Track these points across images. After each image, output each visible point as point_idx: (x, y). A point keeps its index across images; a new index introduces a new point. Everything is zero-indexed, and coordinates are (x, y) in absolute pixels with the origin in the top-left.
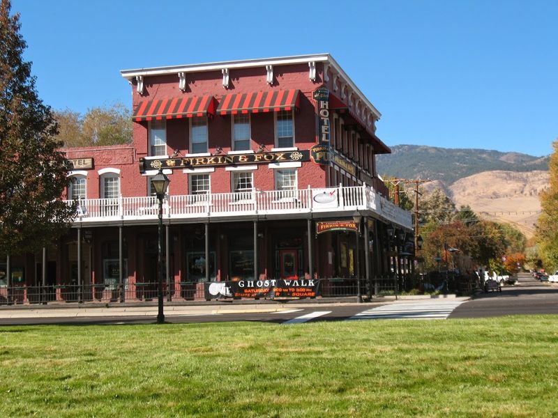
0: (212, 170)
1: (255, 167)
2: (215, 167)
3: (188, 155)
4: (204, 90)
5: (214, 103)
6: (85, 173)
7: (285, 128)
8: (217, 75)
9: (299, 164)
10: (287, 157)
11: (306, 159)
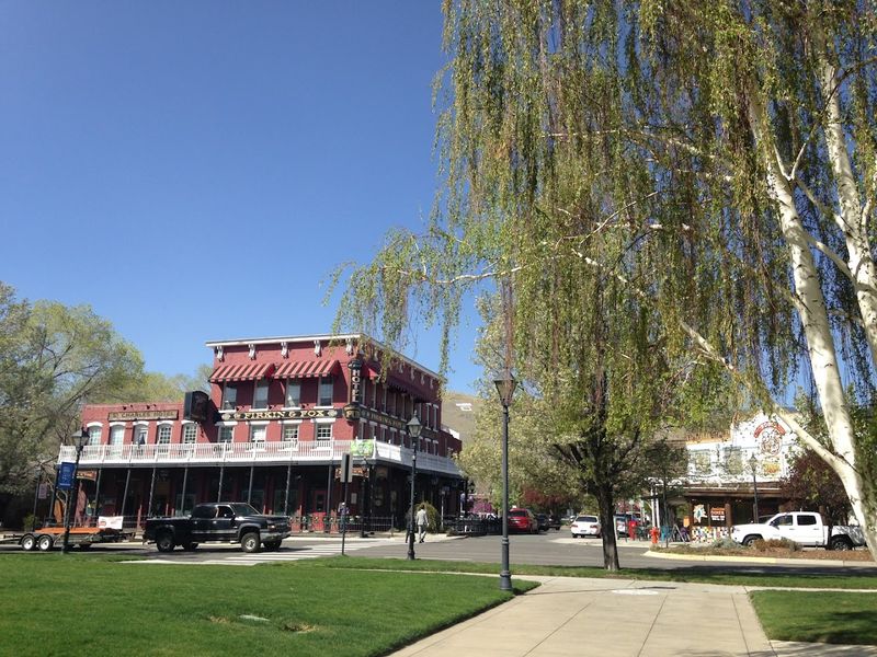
0: (268, 422)
1: (300, 421)
2: (271, 420)
3: (250, 410)
4: (267, 358)
5: (273, 369)
6: (171, 422)
7: (326, 391)
8: (277, 347)
9: (334, 420)
10: (326, 413)
11: (339, 416)
